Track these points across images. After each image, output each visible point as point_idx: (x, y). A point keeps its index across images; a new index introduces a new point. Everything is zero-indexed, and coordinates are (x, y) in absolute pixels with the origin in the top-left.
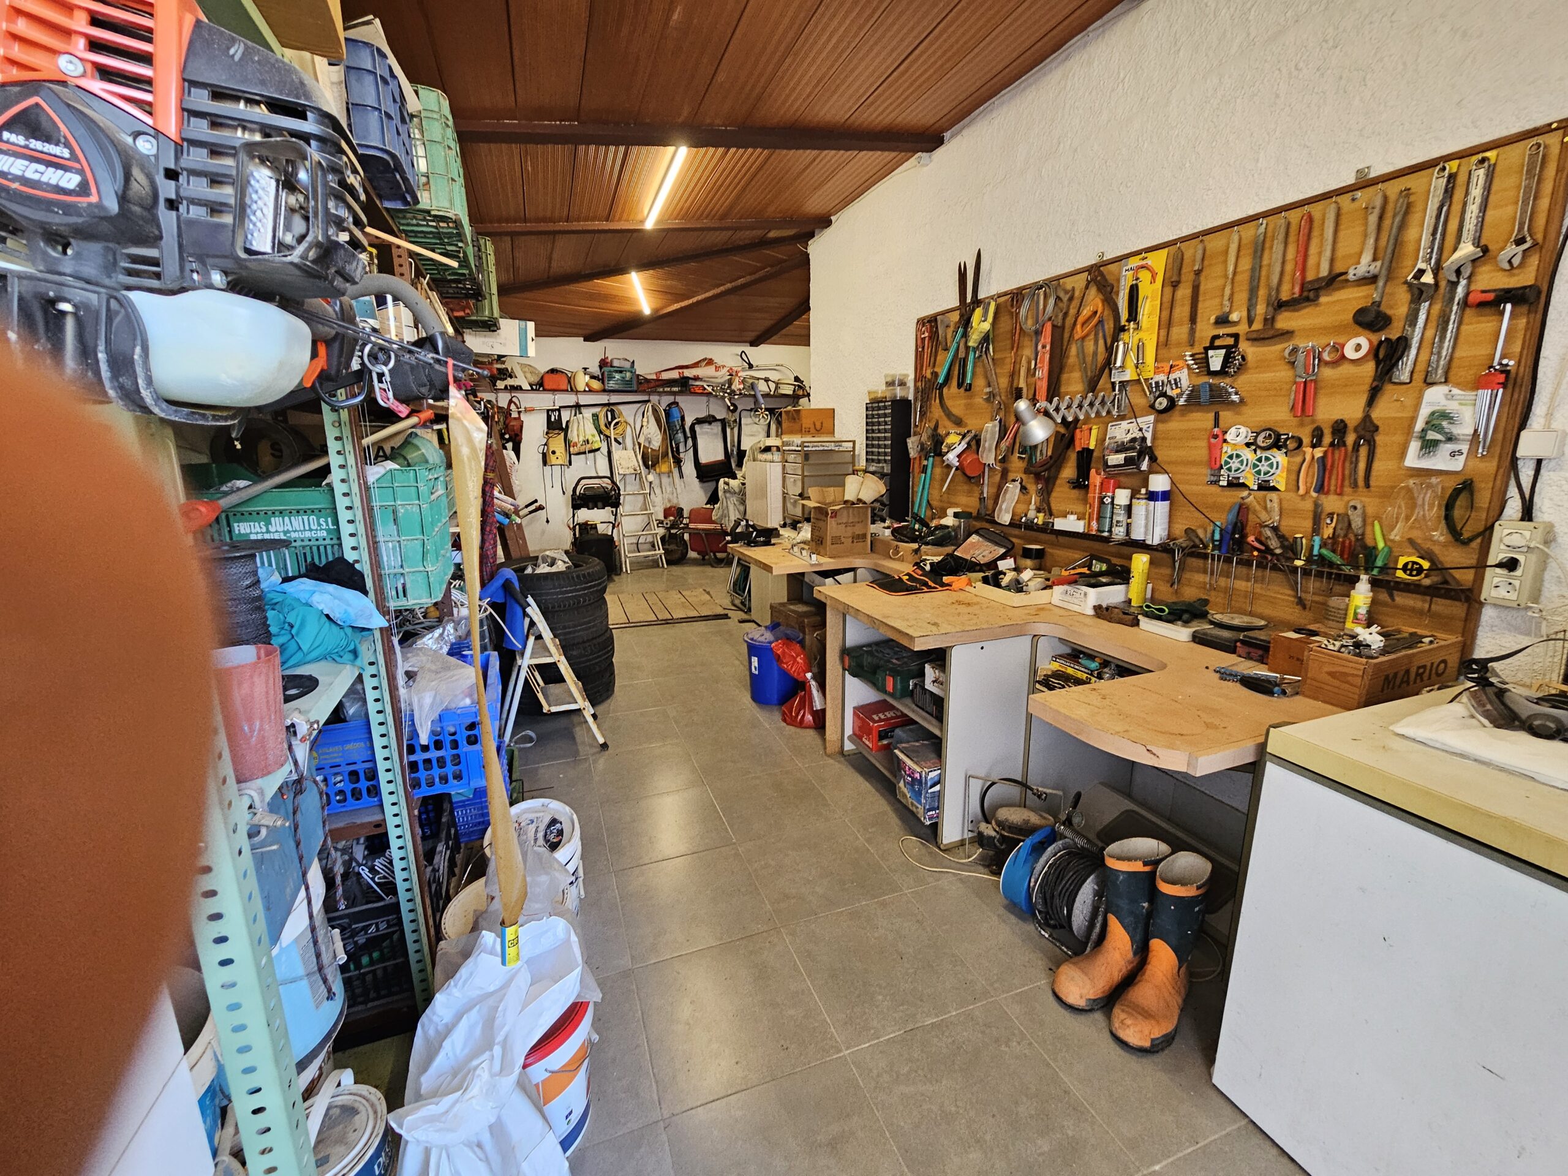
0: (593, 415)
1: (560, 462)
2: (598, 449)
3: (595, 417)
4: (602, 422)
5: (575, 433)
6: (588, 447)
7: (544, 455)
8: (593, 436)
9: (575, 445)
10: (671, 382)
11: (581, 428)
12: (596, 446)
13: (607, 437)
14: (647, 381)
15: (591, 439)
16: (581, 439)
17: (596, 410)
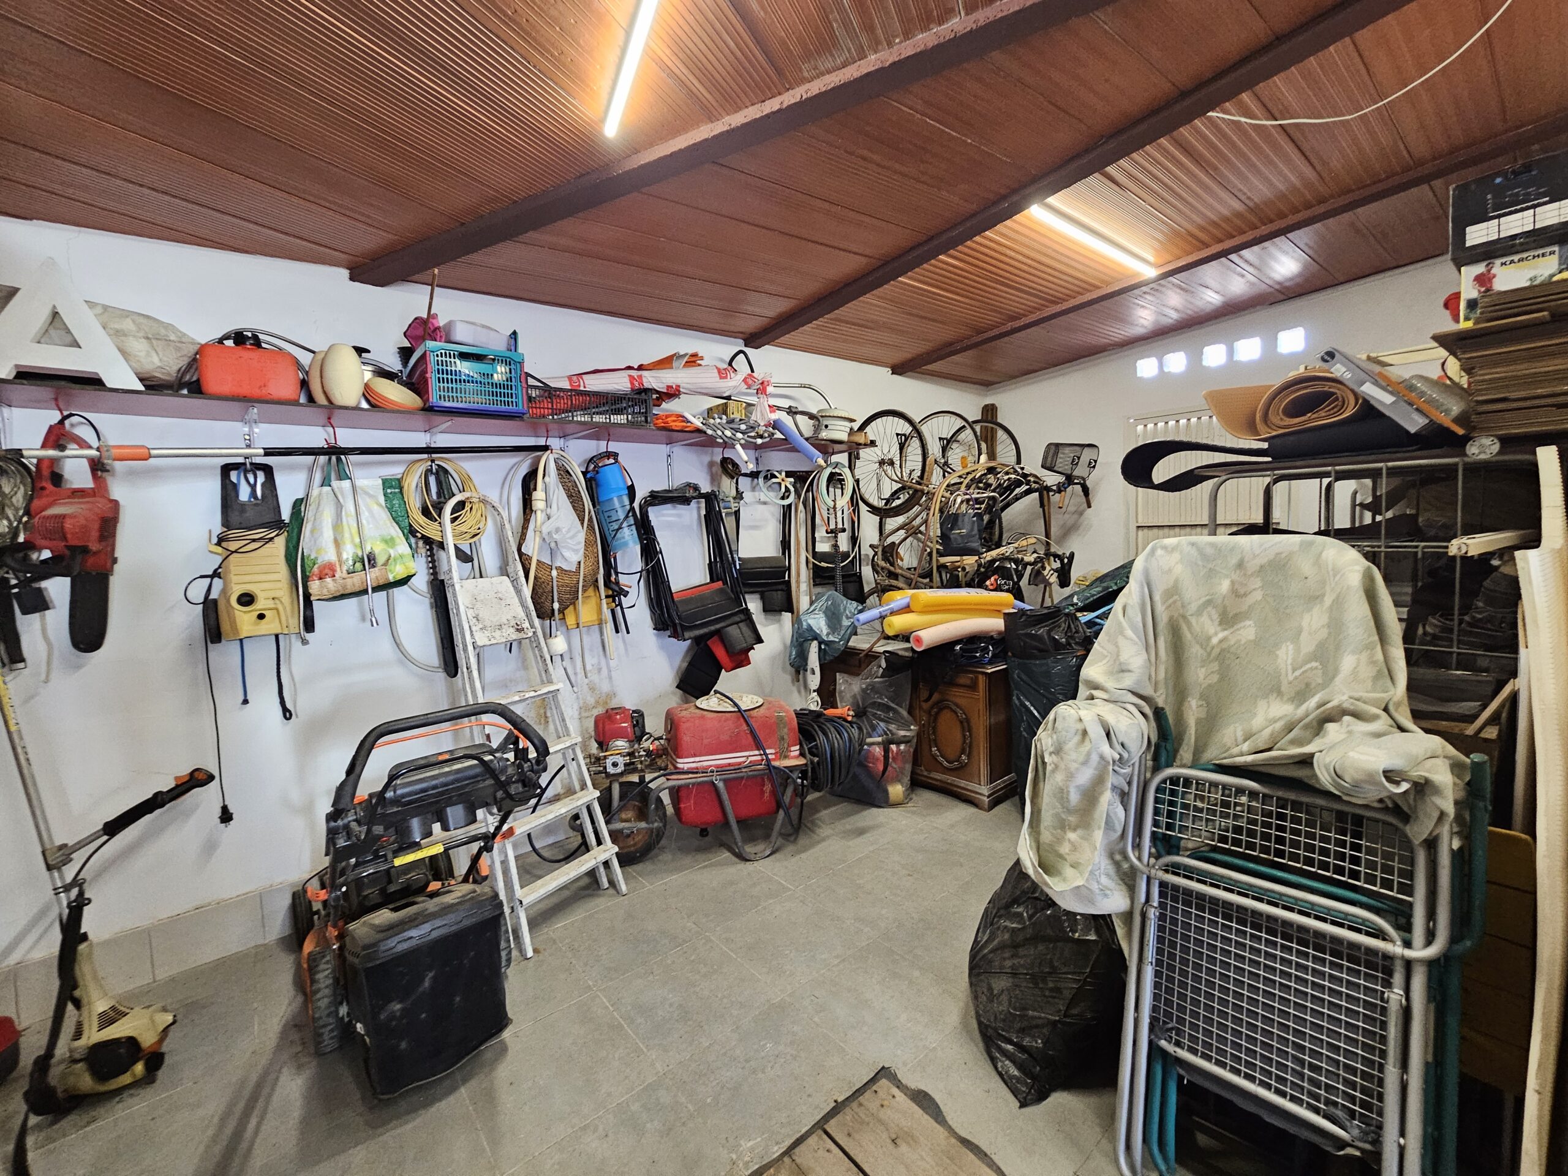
0: (386, 483)
1: (270, 626)
2: (404, 581)
3: (393, 488)
4: (414, 502)
5: (328, 534)
6: (372, 576)
7: (210, 608)
8: (390, 542)
9: (328, 571)
10: (610, 402)
11: (349, 522)
12: (397, 571)
13: (433, 546)
14: (549, 392)
15: (379, 550)
16: (349, 553)
17: (394, 467)
